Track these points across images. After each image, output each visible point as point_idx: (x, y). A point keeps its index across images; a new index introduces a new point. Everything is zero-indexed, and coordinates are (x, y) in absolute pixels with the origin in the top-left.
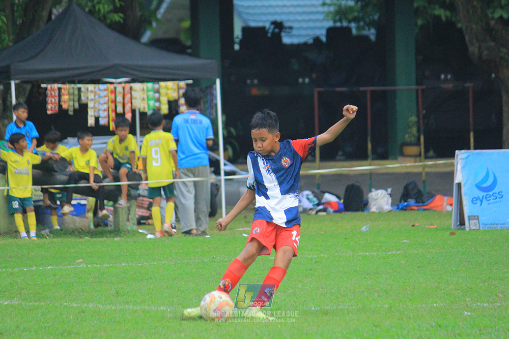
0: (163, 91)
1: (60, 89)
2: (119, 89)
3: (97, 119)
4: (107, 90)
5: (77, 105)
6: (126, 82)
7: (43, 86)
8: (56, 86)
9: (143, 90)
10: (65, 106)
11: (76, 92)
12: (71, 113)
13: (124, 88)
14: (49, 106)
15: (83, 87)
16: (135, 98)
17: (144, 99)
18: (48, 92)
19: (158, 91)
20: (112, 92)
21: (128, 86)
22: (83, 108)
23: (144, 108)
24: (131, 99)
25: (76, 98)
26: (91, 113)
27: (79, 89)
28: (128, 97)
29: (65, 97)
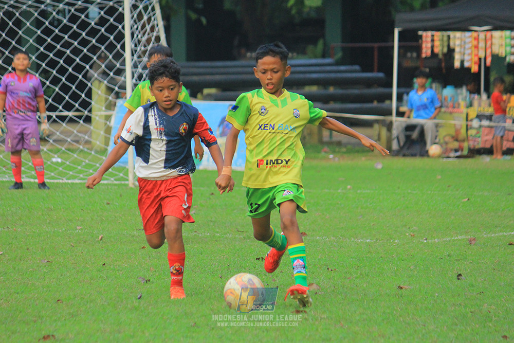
1: (433, 36)
2: (482, 36)
3: (462, 62)
4: (470, 37)
5: (445, 50)
6: (488, 30)
7: (420, 33)
8: (429, 33)
9: (502, 37)
10: (436, 50)
11: (445, 39)
12: (440, 56)
13: (486, 35)
14: (424, 51)
15: (452, 34)
16: (495, 44)
17: (502, 45)
18: (424, 39)
20: (475, 39)
21: (489, 34)
22: (451, 51)
23: (502, 53)
24: (492, 44)
25: (446, 44)
26: (457, 57)
27: (449, 37)
28: (489, 43)
29: (437, 43)
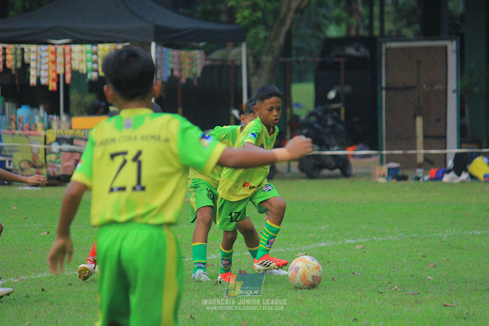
0: (100, 53)
1: (4, 49)
2: (60, 49)
3: (38, 79)
4: (47, 50)
5: (19, 65)
6: (66, 44)
8: (1, 46)
9: (82, 51)
10: (9, 65)
11: (19, 52)
12: (14, 71)
13: (64, 49)
15: (26, 47)
16: (74, 60)
17: (82, 61)
19: (96, 53)
20: (52, 53)
21: (67, 48)
22: (25, 66)
23: (82, 69)
24: (71, 59)
25: (19, 58)
26: (33, 72)
27: (23, 50)
28: (68, 58)
29: (9, 57)
